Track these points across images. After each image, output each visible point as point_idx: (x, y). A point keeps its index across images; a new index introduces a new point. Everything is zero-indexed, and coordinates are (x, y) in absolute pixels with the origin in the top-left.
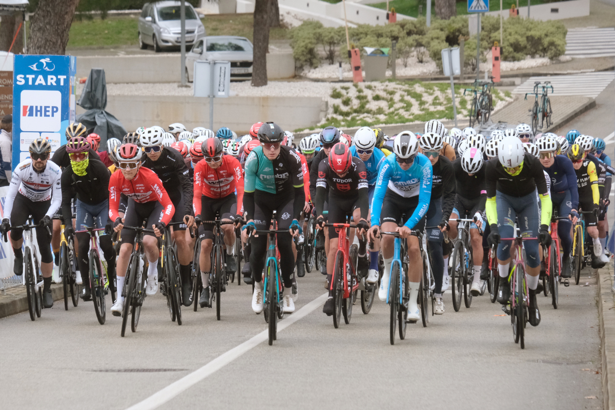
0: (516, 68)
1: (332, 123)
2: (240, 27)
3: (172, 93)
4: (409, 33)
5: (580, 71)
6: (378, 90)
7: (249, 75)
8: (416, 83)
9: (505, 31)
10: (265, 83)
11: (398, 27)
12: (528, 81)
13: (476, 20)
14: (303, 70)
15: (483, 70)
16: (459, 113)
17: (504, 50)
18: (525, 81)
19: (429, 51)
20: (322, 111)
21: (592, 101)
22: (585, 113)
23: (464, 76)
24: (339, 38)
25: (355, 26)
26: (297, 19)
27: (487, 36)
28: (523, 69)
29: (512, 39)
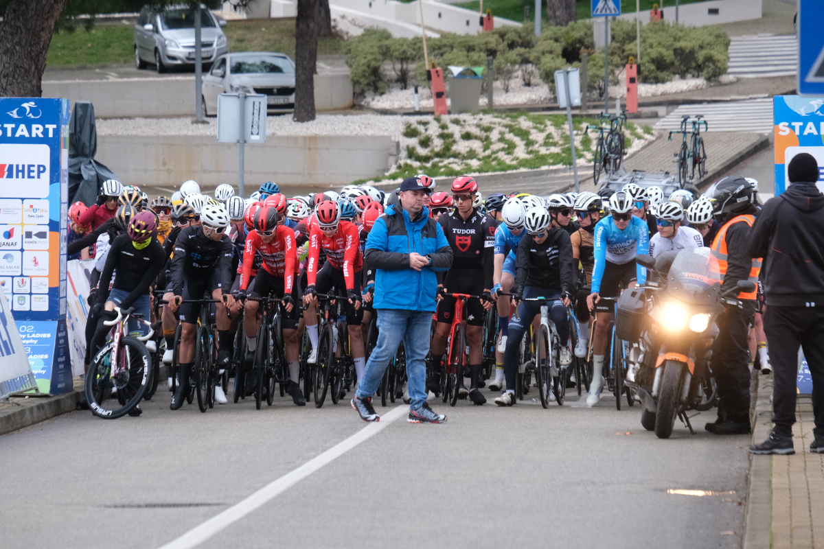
0: (659, 93)
1: (405, 171)
2: (276, 37)
3: (184, 132)
4: (512, 46)
5: (748, 97)
6: (469, 125)
7: (290, 106)
8: (521, 115)
9: (644, 41)
10: (312, 117)
11: (497, 36)
12: (676, 110)
13: (603, 27)
14: (365, 97)
15: (613, 96)
16: (581, 156)
17: (642, 68)
18: (672, 111)
19: (539, 69)
20: (391, 155)
21: (764, 139)
22: (754, 156)
23: (588, 104)
24: (414, 53)
25: (436, 36)
26: (355, 25)
27: (619, 48)
28: (669, 94)
29: (654, 53)
